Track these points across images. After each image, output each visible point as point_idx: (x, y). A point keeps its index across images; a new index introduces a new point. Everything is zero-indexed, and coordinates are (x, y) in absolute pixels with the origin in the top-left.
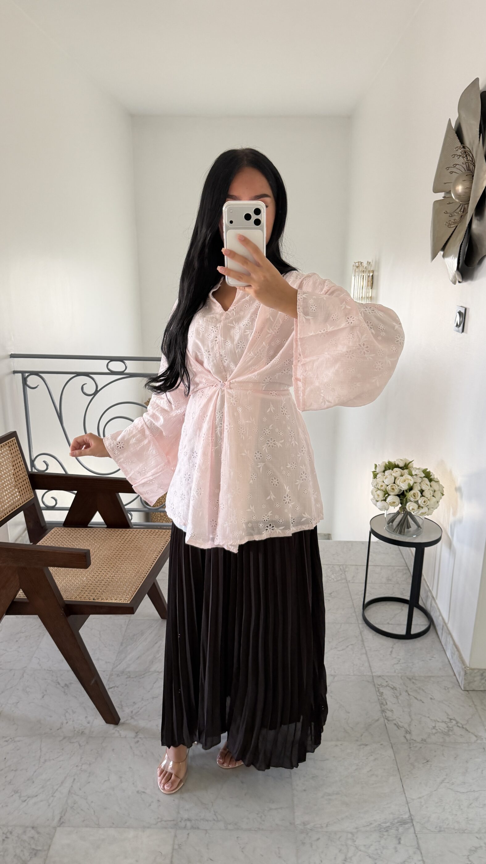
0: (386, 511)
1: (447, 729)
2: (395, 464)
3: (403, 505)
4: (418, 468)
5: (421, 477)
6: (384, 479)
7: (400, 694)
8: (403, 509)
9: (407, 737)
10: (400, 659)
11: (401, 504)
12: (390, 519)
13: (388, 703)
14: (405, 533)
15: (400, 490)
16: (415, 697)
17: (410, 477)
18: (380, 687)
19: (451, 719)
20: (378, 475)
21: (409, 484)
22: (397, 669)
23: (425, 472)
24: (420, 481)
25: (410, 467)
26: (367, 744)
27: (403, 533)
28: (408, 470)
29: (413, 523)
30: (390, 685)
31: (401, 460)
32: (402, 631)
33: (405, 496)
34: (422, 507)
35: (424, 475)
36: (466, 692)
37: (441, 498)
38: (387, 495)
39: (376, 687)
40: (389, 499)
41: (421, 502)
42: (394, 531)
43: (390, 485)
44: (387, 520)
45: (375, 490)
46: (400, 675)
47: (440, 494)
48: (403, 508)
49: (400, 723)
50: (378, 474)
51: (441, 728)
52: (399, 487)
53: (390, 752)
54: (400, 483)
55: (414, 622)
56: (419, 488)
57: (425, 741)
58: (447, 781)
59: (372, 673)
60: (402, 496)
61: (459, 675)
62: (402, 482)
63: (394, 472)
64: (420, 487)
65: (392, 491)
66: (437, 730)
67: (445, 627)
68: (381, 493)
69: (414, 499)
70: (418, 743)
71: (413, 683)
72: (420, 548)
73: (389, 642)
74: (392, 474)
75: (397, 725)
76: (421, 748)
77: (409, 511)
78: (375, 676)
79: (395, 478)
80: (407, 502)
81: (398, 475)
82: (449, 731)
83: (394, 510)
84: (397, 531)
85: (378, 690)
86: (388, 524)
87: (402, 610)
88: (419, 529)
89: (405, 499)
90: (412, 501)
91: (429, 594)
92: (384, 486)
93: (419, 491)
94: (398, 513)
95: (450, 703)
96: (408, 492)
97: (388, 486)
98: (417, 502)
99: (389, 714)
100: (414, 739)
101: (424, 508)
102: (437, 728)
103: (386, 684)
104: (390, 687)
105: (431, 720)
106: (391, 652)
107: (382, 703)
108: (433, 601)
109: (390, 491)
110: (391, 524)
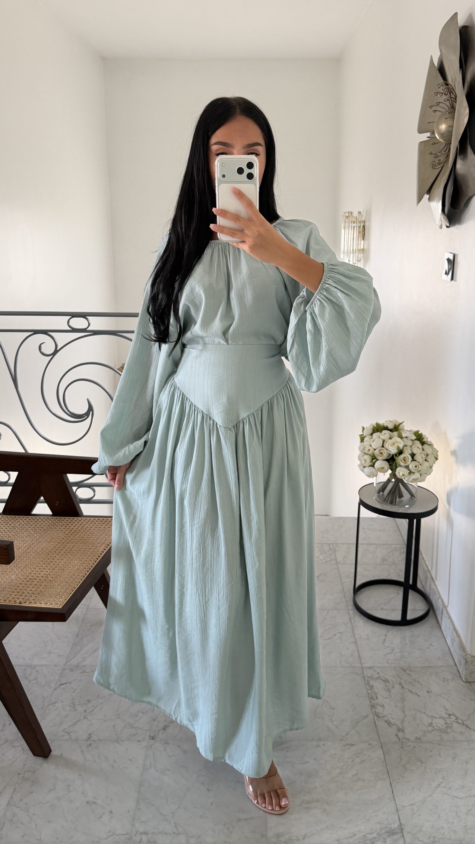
0: (375, 479)
1: (445, 726)
2: (384, 426)
3: (393, 471)
4: (409, 430)
5: (412, 440)
6: (372, 442)
7: (393, 687)
9: (399, 736)
10: (394, 648)
11: (391, 469)
12: (380, 488)
13: (379, 697)
14: (397, 504)
15: (390, 454)
16: (410, 689)
17: (399, 440)
18: (370, 679)
19: (450, 715)
20: (365, 439)
21: (398, 448)
22: (390, 659)
23: (417, 434)
24: (411, 444)
25: (400, 430)
26: (353, 743)
27: (394, 503)
28: (397, 432)
29: (406, 492)
30: (382, 678)
31: (391, 421)
32: (397, 616)
33: (395, 461)
34: (414, 473)
35: (415, 438)
36: (468, 684)
37: (434, 463)
38: (375, 460)
39: (366, 679)
40: (378, 464)
41: (412, 467)
42: (384, 501)
43: (378, 449)
44: (377, 489)
45: (362, 455)
46: (393, 665)
47: (433, 458)
48: (394, 475)
49: (391, 720)
50: (365, 437)
51: (438, 725)
52: (388, 451)
53: (380, 752)
54: (388, 447)
55: (410, 607)
56: (410, 452)
57: (420, 739)
58: (443, 785)
59: (361, 664)
60: (392, 461)
61: (460, 665)
62: (391, 446)
63: (382, 435)
64: (411, 450)
65: (381, 455)
66: (434, 727)
67: (444, 610)
68: (368, 458)
69: (404, 464)
70: (412, 742)
71: (408, 674)
73: (382, 629)
74: (381, 437)
75: (388, 722)
76: (415, 747)
77: (399, 477)
78: (365, 667)
79: (384, 441)
80: (396, 468)
81: (387, 438)
82: (447, 727)
83: (384, 477)
84: (388, 502)
85: (368, 683)
86: (378, 494)
87: (396, 593)
88: (412, 499)
89: (394, 464)
90: (402, 466)
91: (428, 575)
92: (372, 450)
94: (388, 481)
95: (449, 697)
96: (398, 456)
97: (375, 449)
98: (407, 467)
99: (379, 709)
100: (408, 737)
102: (434, 725)
103: (377, 676)
104: (381, 679)
105: (428, 716)
106: (384, 640)
107: (372, 698)
108: (432, 583)
109: (378, 455)
110: (381, 493)
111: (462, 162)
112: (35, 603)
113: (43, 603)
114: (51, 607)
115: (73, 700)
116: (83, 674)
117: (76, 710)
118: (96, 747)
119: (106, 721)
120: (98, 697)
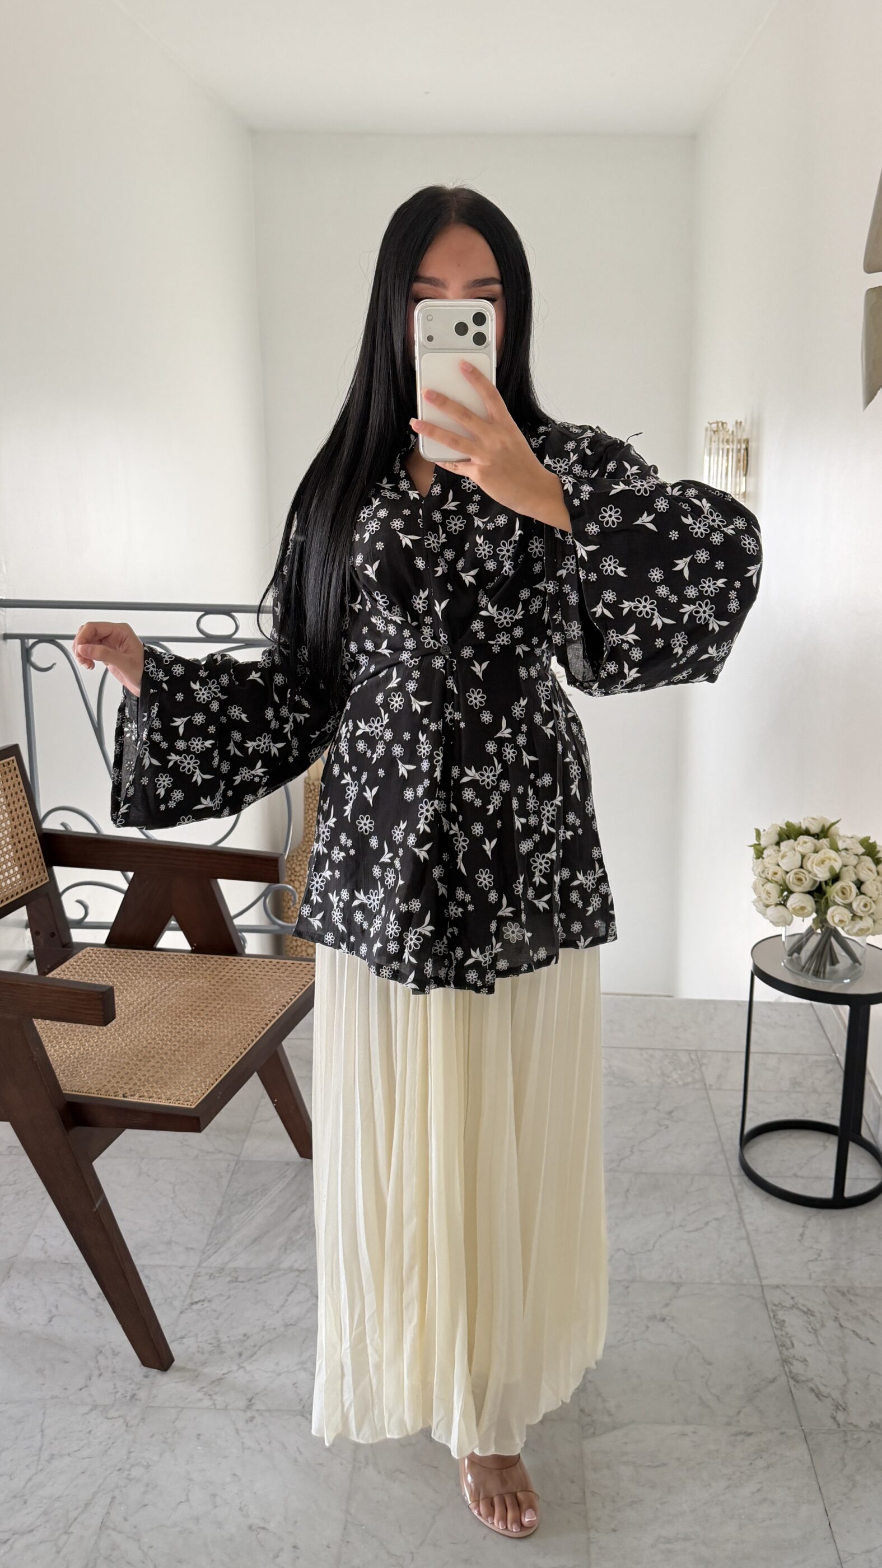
0: (785, 927)
2: (801, 828)
3: (820, 913)
4: (850, 836)
5: (857, 855)
6: (779, 859)
7: (823, 1325)
8: (821, 923)
9: (837, 1419)
10: (821, 1251)
11: (817, 912)
12: (794, 945)
13: (795, 1342)
14: (827, 975)
15: (815, 881)
16: (855, 1331)
17: (833, 854)
18: (778, 1308)
20: (765, 853)
21: (832, 869)
22: (815, 1272)
23: (865, 844)
24: (855, 862)
25: (834, 834)
26: (750, 1431)
27: (822, 975)
28: (828, 839)
29: (844, 954)
30: (800, 1306)
31: (815, 819)
32: (825, 1191)
33: (824, 894)
34: (861, 918)
35: (862, 850)
38: (785, 893)
39: (770, 1306)
40: (793, 901)
41: (858, 905)
42: (802, 970)
43: (793, 872)
44: (788, 947)
45: (761, 883)
46: (821, 1284)
48: (821, 920)
49: (821, 1387)
50: (764, 849)
52: (810, 876)
53: (803, 1448)
54: (812, 867)
55: (850, 1171)
56: (854, 878)
59: (760, 1278)
60: (818, 892)
62: (816, 865)
63: (799, 844)
64: (855, 874)
65: (798, 883)
68: (773, 889)
69: (843, 899)
70: (864, 1431)
71: (850, 1301)
72: (859, 1006)
73: (797, 1214)
74: (796, 849)
75: (816, 1391)
76: (869, 1442)
77: (832, 925)
78: (767, 1285)
79: (803, 857)
80: (827, 907)
81: (809, 851)
83: (802, 925)
84: (809, 970)
85: (774, 1316)
86: (791, 955)
87: (825, 1147)
88: (856, 967)
89: (823, 901)
90: (839, 905)
92: (780, 873)
93: (853, 882)
94: (811, 932)
96: (830, 884)
97: (787, 873)
98: (849, 906)
99: (797, 1367)
100: (855, 1423)
101: (864, 919)
103: (792, 1302)
104: (799, 1309)
106: (802, 1235)
107: (783, 1344)
109: (793, 883)
110: (795, 955)
112: (150, 1097)
113: (164, 1097)
114: (176, 1105)
115: (217, 1332)
116: (234, 1284)
117: (222, 1352)
118: (263, 1423)
119: (279, 1375)
120: (263, 1328)
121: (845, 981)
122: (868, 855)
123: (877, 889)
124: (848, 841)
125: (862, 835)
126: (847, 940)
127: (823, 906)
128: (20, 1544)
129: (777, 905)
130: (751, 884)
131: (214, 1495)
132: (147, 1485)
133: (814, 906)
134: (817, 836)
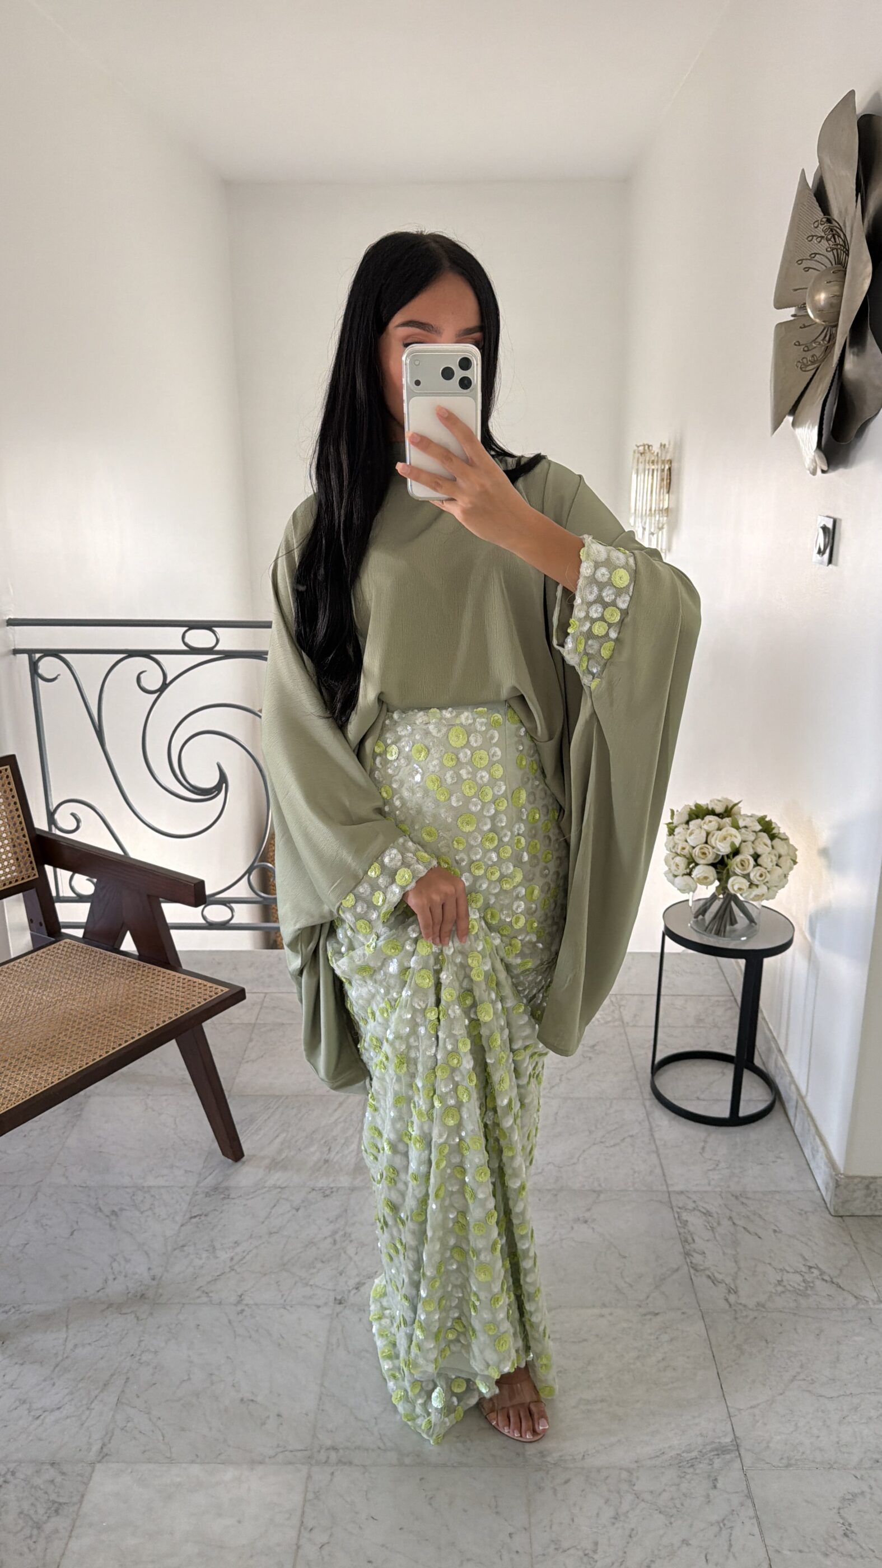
0: (691, 893)
1: (803, 1284)
2: (707, 808)
3: (722, 882)
4: (749, 814)
5: (755, 832)
6: (688, 835)
7: (719, 1224)
8: (722, 890)
9: (730, 1300)
10: (719, 1162)
11: (719, 880)
12: (700, 909)
13: (696, 1238)
14: (726, 934)
15: (718, 855)
16: (746, 1228)
17: (734, 831)
18: (683, 1211)
19: (810, 1267)
20: (677, 830)
21: (733, 844)
22: (713, 1180)
23: (762, 822)
24: (752, 838)
25: (735, 814)
26: (657, 1312)
27: (723, 934)
28: (730, 818)
29: (742, 915)
30: (700, 1208)
31: (719, 801)
32: (723, 1111)
33: (726, 866)
34: (757, 886)
36: (840, 1219)
37: (791, 869)
38: (693, 864)
39: (675, 1209)
40: (698, 872)
41: (755, 875)
42: (707, 930)
43: (699, 847)
44: (694, 911)
45: (673, 856)
46: (718, 1189)
47: (789, 862)
48: (723, 888)
49: (717, 1275)
50: (676, 827)
51: (792, 1283)
52: (714, 850)
53: (699, 1326)
54: (716, 843)
55: (744, 1096)
56: (752, 852)
57: (763, 1305)
58: (802, 1376)
59: (667, 1185)
60: (721, 866)
61: (826, 1188)
62: (720, 842)
63: (705, 823)
64: (753, 848)
65: (703, 856)
66: (785, 1286)
67: (800, 1102)
68: (681, 862)
69: (742, 870)
70: (750, 1309)
71: (743, 1203)
72: (754, 960)
73: (699, 1131)
74: (703, 826)
75: (712, 1277)
76: (755, 1318)
77: (732, 892)
78: (673, 1191)
79: (708, 834)
80: (728, 877)
81: (713, 828)
82: (806, 1288)
83: (706, 891)
84: (712, 930)
85: (679, 1217)
86: (696, 917)
87: (724, 1074)
88: (752, 927)
89: (725, 872)
90: (738, 875)
91: (773, 1045)
92: (688, 848)
93: (751, 855)
94: (714, 897)
95: (809, 1239)
96: (731, 856)
97: (694, 848)
98: (747, 876)
99: (697, 1259)
100: (743, 1302)
101: (759, 887)
102: (785, 1283)
103: (694, 1205)
104: (700, 1211)
105: (775, 1269)
106: (703, 1148)
107: (686, 1240)
108: (779, 1058)
109: (699, 857)
110: (701, 917)
111: (856, 358)
115: (212, 1241)
116: (226, 1201)
117: (217, 1258)
118: (251, 1315)
119: (265, 1275)
120: (251, 1237)
121: (743, 939)
122: (764, 832)
123: (772, 861)
124: (748, 819)
125: (761, 814)
126: (746, 904)
127: (724, 876)
128: (50, 1418)
129: (684, 875)
130: (663, 858)
131: (211, 1374)
132: (156, 1368)
133: (716, 876)
134: (720, 816)
